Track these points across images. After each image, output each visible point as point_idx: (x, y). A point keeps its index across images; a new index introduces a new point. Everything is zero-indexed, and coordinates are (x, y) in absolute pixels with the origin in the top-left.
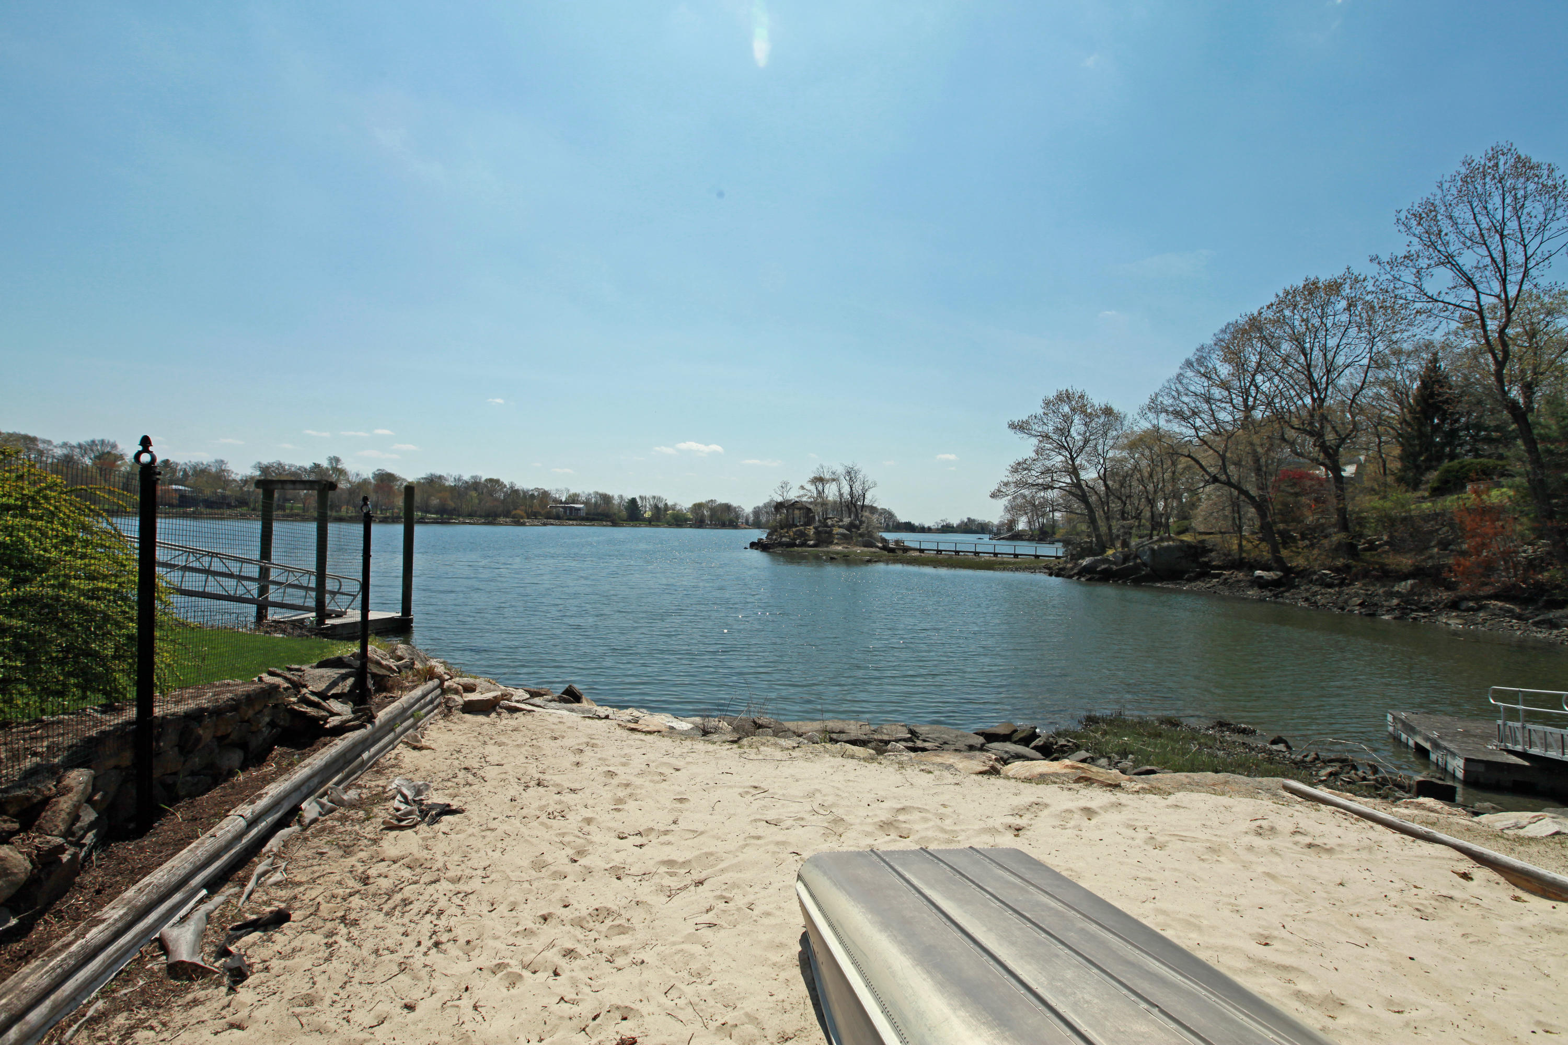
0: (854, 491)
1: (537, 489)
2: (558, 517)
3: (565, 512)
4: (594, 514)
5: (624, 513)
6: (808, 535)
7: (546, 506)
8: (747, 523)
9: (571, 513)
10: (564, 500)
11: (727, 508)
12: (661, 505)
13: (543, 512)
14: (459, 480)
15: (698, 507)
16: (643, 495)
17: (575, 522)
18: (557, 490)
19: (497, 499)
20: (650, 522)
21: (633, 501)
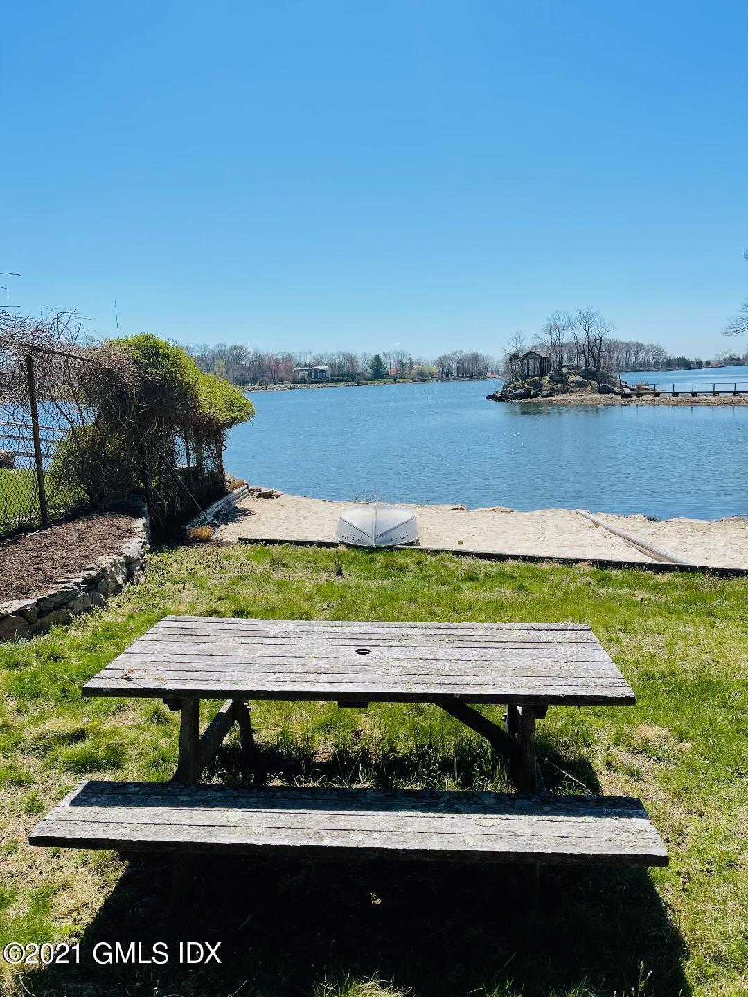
0: (590, 337)
1: (280, 353)
2: (304, 381)
3: (310, 375)
4: (338, 375)
5: (369, 373)
6: (543, 385)
7: (291, 372)
8: (497, 372)
9: (316, 377)
10: (308, 362)
11: (475, 358)
12: (405, 361)
13: (289, 377)
14: (205, 349)
15: (443, 361)
16: (387, 351)
17: (320, 385)
18: (301, 353)
19: (243, 367)
20: (395, 380)
21: (377, 359)
